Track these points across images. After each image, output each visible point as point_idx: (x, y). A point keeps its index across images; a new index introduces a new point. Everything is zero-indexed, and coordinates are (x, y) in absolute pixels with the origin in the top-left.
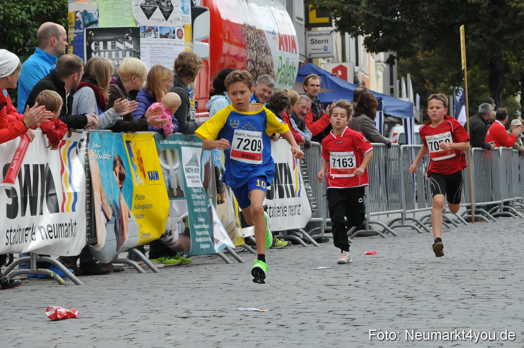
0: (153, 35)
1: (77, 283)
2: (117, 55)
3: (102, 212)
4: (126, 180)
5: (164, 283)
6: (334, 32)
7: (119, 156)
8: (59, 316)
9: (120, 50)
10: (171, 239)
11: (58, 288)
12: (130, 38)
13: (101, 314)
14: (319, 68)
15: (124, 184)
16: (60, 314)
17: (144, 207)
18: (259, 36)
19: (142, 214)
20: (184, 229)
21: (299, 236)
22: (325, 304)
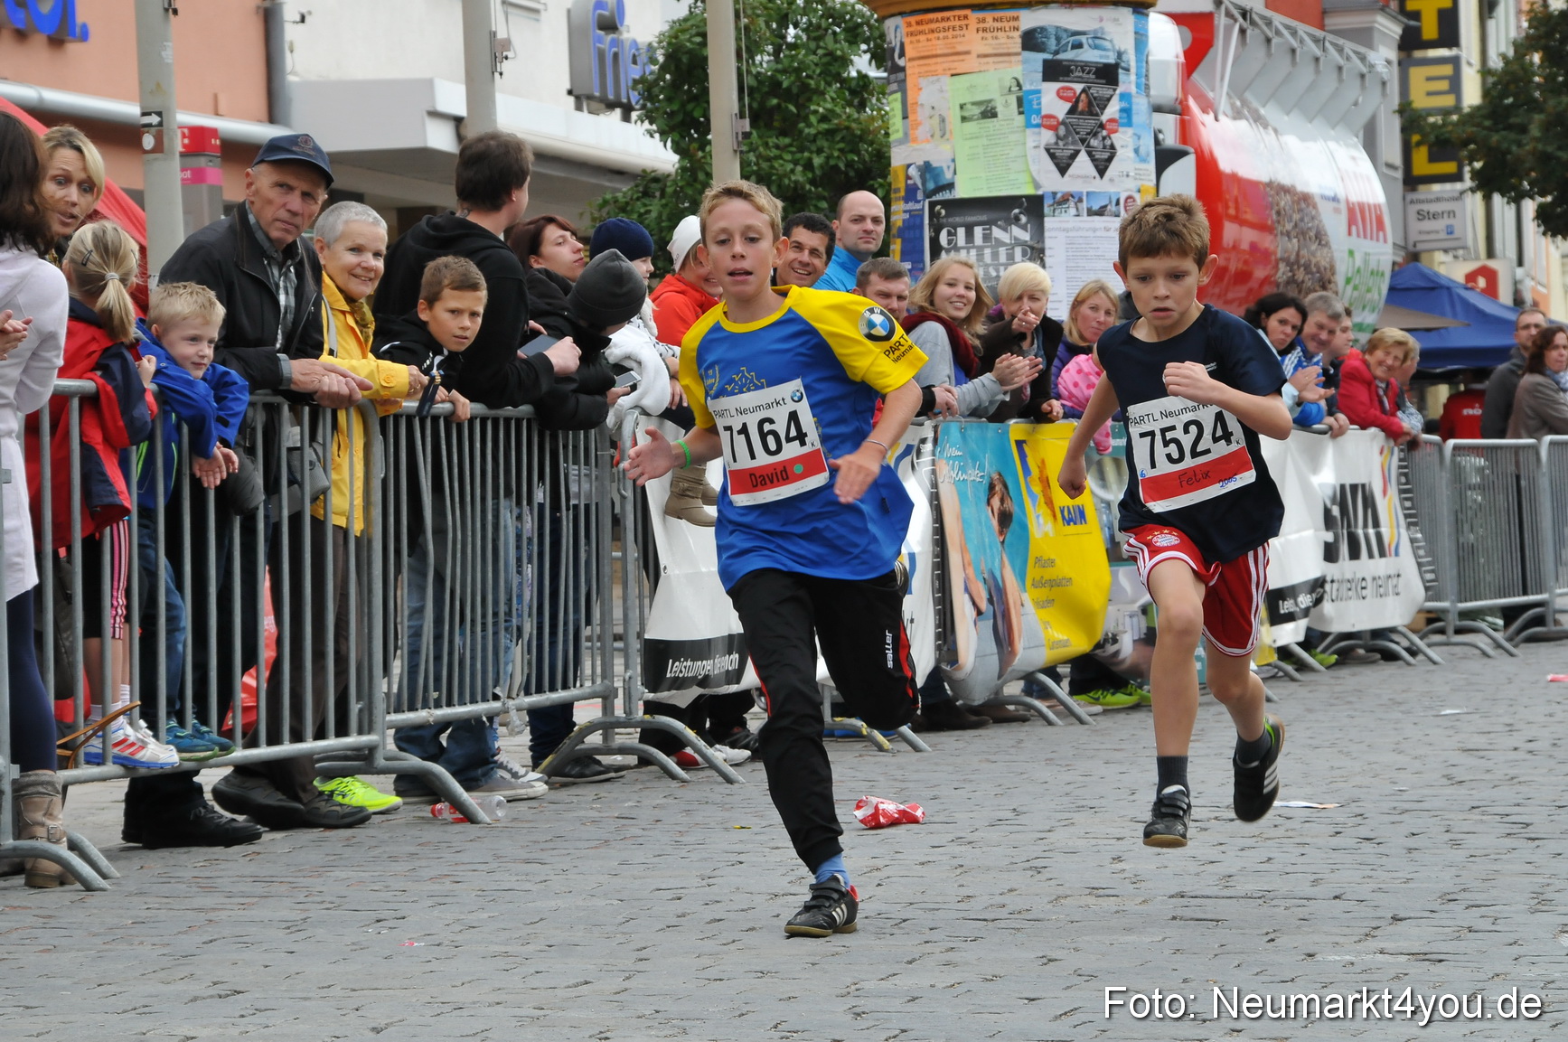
0: (1073, 211)
1: (916, 749)
2: (995, 255)
3: (967, 596)
4: (1014, 526)
5: (1104, 746)
6: (1470, 193)
7: (1000, 475)
8: (882, 820)
9: (1000, 243)
10: (1117, 653)
11: (878, 759)
12: (1024, 219)
13: (971, 815)
14: (1437, 274)
15: (1008, 535)
16: (885, 814)
17: (1054, 583)
18: (1303, 205)
19: (1051, 598)
20: (1144, 630)
21: (1397, 643)
22: (1462, 791)
